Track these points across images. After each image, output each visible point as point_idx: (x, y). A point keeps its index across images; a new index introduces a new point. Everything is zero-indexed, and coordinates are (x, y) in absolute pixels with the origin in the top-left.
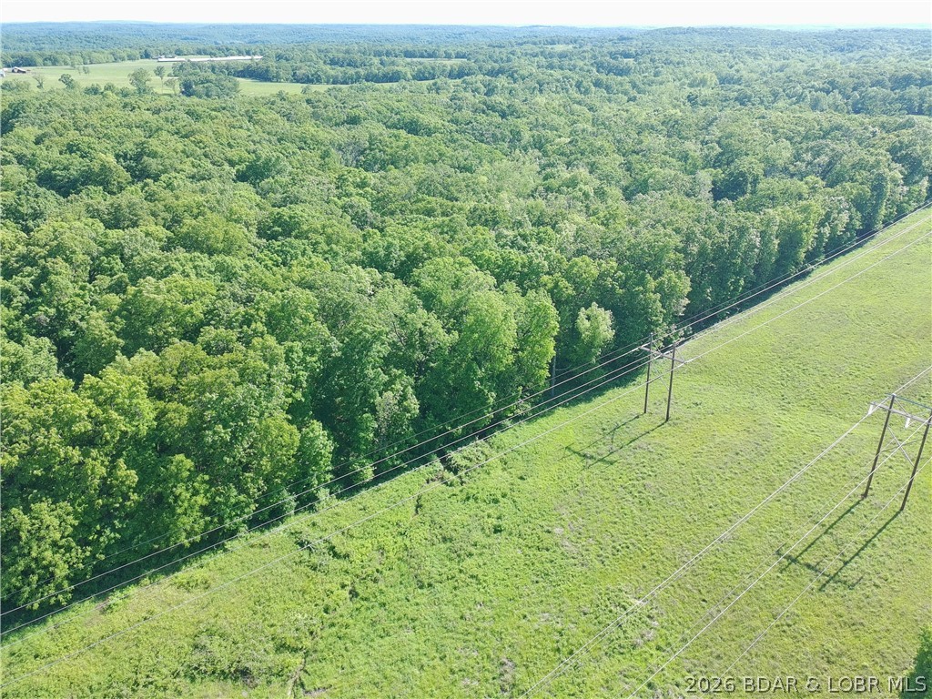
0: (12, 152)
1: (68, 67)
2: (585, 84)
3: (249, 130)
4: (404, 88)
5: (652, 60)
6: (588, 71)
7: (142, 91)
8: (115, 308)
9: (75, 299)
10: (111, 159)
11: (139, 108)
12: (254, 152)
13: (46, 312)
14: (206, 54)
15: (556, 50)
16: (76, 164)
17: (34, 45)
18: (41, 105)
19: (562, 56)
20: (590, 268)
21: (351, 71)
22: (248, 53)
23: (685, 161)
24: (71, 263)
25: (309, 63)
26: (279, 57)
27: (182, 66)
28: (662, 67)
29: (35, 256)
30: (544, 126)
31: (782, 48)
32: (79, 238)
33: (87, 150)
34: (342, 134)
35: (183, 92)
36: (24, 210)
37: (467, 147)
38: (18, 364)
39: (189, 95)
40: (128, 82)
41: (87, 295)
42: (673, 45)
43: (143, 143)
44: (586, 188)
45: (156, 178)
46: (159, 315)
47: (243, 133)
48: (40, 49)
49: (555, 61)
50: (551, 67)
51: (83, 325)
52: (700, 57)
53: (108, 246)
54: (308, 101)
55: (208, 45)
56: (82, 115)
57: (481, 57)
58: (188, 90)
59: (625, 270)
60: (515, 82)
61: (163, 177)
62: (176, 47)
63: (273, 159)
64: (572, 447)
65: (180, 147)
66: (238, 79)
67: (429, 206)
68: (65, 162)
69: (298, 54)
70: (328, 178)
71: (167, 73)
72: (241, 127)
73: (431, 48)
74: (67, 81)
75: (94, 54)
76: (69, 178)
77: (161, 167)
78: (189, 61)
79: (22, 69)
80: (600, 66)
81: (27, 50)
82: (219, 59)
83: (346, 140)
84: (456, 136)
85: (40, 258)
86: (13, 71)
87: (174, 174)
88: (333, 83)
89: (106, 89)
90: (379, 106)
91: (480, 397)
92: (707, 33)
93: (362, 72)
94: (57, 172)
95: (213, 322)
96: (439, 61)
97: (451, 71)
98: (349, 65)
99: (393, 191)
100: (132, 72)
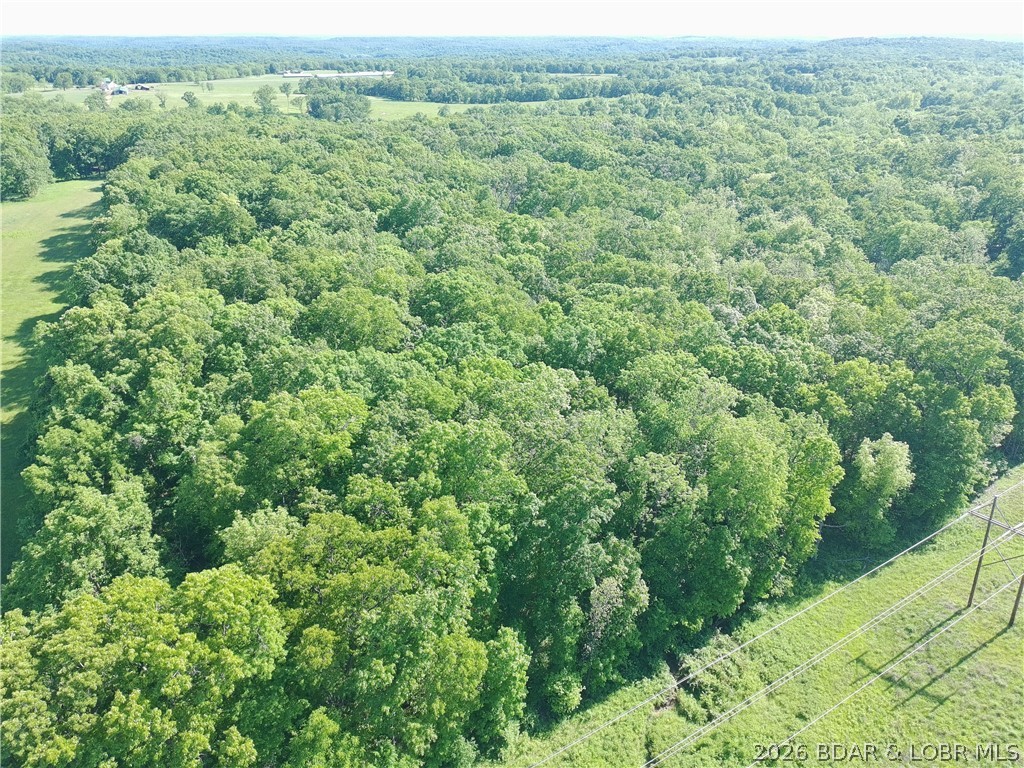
0: (124, 188)
1: (192, 83)
2: (764, 103)
3: (389, 163)
4: (553, 108)
5: (836, 76)
6: (762, 88)
7: (267, 111)
8: (235, 437)
9: (183, 412)
10: (234, 200)
11: (266, 134)
12: (399, 193)
13: (143, 432)
14: (333, 68)
15: (718, 63)
16: (194, 205)
17: (160, 60)
18: (160, 130)
19: (728, 70)
20: (871, 377)
21: (491, 89)
22: (377, 68)
23: (934, 209)
24: (180, 356)
25: (444, 80)
26: (411, 73)
27: (308, 83)
28: (852, 84)
29: (135, 342)
30: (729, 156)
31: (990, 61)
32: (191, 321)
33: (207, 187)
34: (494, 168)
35: (310, 112)
36: (129, 271)
37: (643, 184)
38: (98, 528)
39: (318, 116)
40: (253, 100)
41: (199, 406)
42: (855, 58)
43: (271, 181)
44: (814, 244)
45: (286, 226)
46: (293, 450)
47: (384, 167)
48: (166, 64)
49: (721, 75)
50: (717, 82)
51: (191, 449)
52: (893, 72)
53: (228, 330)
54: (452, 126)
55: (335, 60)
56: (202, 142)
57: (635, 72)
58: (315, 111)
59: (924, 381)
60: (681, 102)
61: (293, 225)
62: (302, 62)
63: (423, 203)
64: (865, 658)
65: (314, 186)
66: (370, 98)
67: (620, 269)
68: (181, 203)
69: (432, 70)
70: (488, 226)
71: (293, 90)
72: (381, 160)
73: (576, 62)
74: (189, 98)
75: (219, 69)
76: (184, 223)
77: (291, 211)
78: (316, 76)
79: (146, 85)
80: (775, 82)
81: (153, 65)
82: (347, 74)
83: (501, 175)
84: (629, 169)
85: (143, 346)
86: (136, 88)
87: (306, 222)
88: (472, 102)
89: (230, 108)
90: (534, 133)
91: (730, 576)
92: (894, 44)
93: (503, 89)
94: (173, 216)
95: (366, 465)
96: (588, 78)
97: (603, 88)
98: (487, 81)
99: (572, 248)
100: (257, 89)
